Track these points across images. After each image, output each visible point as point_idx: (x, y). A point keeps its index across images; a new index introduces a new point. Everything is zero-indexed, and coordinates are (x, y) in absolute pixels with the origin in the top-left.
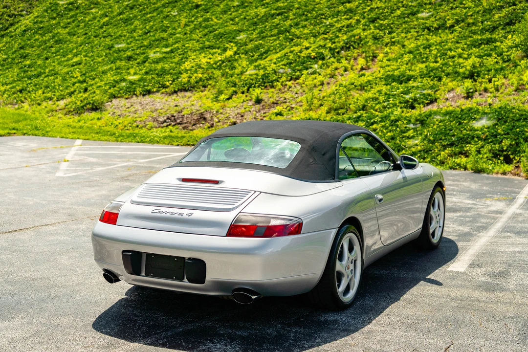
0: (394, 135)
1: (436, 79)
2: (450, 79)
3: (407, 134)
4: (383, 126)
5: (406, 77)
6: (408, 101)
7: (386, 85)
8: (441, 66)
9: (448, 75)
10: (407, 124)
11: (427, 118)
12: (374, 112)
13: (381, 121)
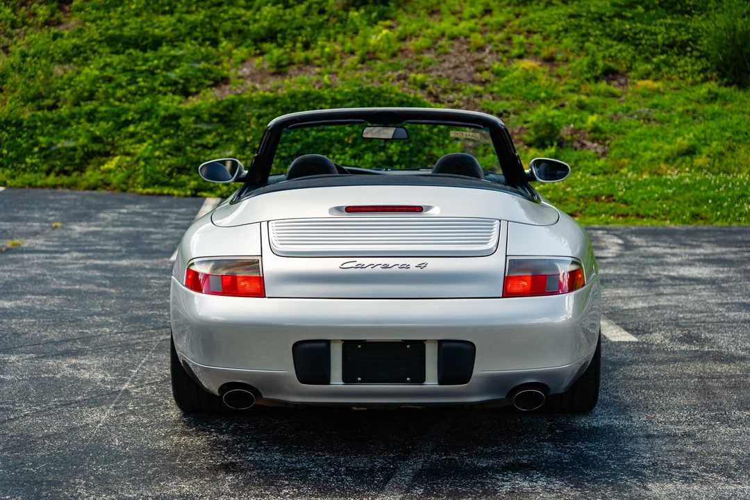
0: (178, 142)
1: (208, 43)
2: (234, 43)
3: (204, 141)
4: (148, 128)
5: (150, 40)
6: (176, 83)
7: (117, 53)
8: (207, 20)
9: (227, 35)
10: (195, 122)
11: (231, 112)
12: (117, 103)
13: (140, 120)
